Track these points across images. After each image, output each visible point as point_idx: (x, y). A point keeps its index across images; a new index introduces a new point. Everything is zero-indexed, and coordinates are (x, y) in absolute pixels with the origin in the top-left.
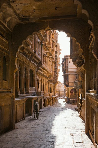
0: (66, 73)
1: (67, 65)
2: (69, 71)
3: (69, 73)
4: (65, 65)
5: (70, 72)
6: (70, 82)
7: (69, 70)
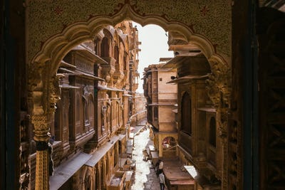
0: (154, 104)
1: (154, 87)
2: (159, 98)
3: (160, 103)
4: (151, 85)
5: (162, 101)
6: (161, 123)
7: (161, 97)
